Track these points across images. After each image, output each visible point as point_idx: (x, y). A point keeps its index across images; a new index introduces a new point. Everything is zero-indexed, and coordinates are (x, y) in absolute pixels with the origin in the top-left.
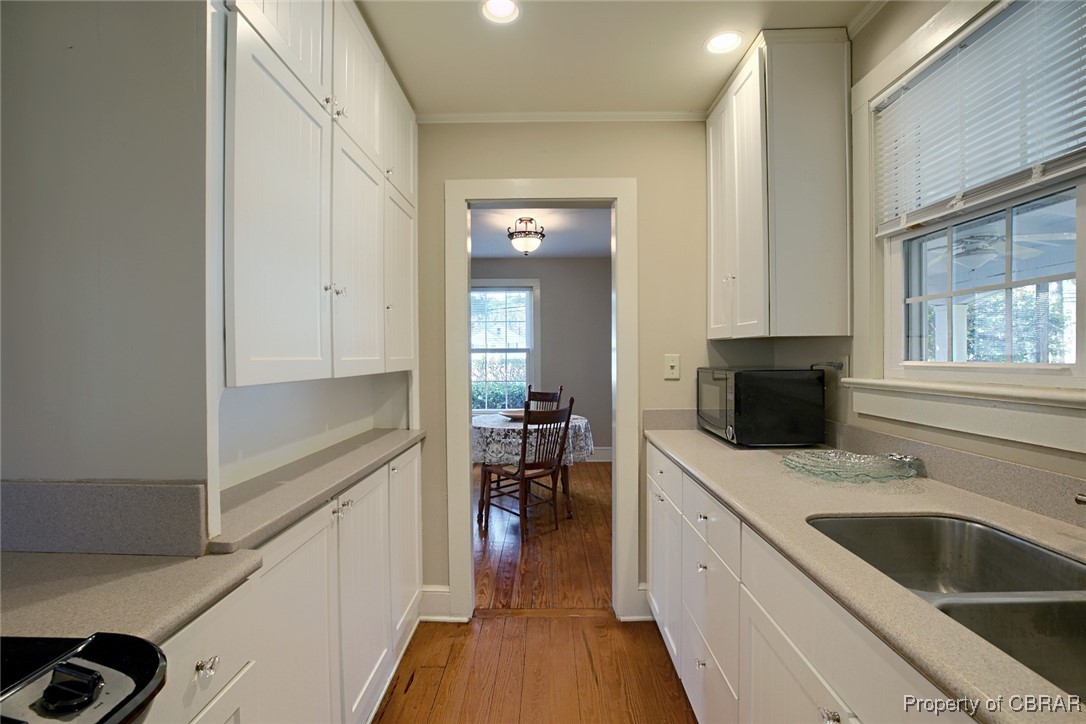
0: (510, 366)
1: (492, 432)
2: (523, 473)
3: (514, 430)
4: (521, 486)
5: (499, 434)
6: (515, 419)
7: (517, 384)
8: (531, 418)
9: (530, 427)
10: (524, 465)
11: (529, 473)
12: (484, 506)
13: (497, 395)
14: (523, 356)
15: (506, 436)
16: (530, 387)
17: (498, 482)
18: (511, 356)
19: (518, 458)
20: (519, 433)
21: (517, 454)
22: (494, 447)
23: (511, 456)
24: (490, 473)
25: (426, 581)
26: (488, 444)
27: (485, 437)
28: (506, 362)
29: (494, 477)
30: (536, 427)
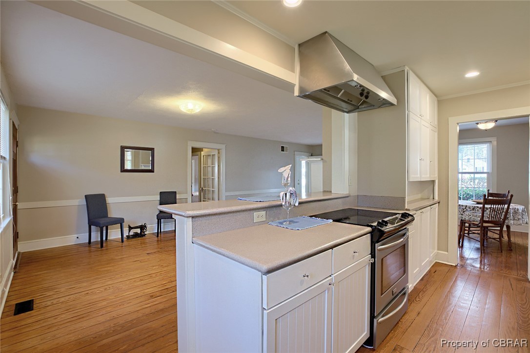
0: (477, 181)
1: (466, 207)
2: (482, 225)
3: (478, 207)
4: (481, 232)
5: (470, 208)
6: (478, 203)
7: (481, 189)
8: (487, 201)
9: (486, 206)
10: (482, 221)
11: (485, 225)
12: (461, 237)
13: (468, 194)
14: (485, 176)
15: (473, 209)
16: (488, 190)
17: (469, 228)
18: (477, 176)
19: (479, 219)
20: (480, 208)
21: (479, 217)
22: (467, 213)
23: (476, 218)
24: (465, 223)
25: (438, 249)
26: (464, 212)
27: (463, 209)
28: (474, 179)
29: (467, 225)
30: (490, 206)
